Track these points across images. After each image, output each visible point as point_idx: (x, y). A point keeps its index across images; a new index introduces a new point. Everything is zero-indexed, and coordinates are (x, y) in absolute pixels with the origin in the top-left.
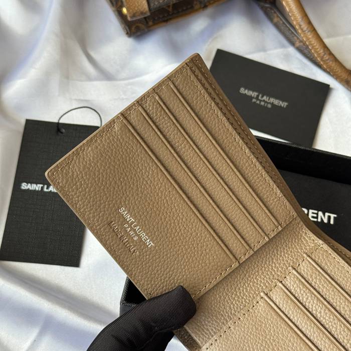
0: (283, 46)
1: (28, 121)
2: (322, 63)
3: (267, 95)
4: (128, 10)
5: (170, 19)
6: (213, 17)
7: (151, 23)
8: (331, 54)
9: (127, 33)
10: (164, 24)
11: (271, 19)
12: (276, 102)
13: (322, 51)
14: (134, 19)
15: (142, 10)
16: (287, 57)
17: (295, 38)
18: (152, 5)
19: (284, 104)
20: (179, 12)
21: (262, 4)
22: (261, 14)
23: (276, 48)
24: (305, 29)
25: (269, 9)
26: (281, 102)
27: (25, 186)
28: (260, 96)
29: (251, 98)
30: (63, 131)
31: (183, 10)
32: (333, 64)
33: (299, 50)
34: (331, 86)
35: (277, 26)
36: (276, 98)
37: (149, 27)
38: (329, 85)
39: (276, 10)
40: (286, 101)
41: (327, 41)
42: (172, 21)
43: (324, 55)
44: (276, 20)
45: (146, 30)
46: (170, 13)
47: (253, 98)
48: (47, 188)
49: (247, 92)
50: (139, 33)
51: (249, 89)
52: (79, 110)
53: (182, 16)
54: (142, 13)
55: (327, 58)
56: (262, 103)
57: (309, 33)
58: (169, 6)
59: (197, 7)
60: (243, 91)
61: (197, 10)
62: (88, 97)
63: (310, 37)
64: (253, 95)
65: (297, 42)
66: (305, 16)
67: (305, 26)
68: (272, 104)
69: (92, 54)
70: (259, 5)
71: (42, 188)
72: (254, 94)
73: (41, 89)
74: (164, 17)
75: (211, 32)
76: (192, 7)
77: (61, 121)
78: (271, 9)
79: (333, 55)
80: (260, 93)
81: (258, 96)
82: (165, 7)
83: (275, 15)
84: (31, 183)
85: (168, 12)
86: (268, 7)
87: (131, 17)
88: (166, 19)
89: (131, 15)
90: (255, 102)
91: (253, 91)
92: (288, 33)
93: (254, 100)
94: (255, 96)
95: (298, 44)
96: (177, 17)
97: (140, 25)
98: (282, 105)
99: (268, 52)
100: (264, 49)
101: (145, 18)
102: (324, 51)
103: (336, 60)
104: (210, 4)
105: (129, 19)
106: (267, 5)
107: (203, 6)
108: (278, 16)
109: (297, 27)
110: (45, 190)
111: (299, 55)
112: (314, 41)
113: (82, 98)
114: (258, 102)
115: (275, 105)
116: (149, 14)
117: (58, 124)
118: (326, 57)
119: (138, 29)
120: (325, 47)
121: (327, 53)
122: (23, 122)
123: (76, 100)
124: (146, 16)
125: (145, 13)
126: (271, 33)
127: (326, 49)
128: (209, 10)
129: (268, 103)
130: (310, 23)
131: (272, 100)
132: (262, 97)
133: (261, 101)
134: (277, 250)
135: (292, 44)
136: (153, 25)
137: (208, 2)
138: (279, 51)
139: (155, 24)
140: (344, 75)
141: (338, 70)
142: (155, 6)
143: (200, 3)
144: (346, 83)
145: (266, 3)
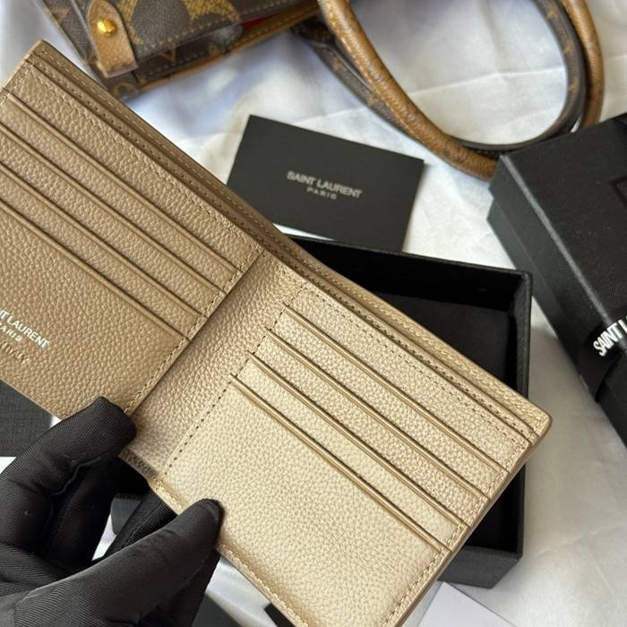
0: (351, 106)
2: (407, 127)
3: (330, 181)
4: (104, 64)
5: (174, 73)
6: (240, 68)
7: (143, 81)
8: (418, 111)
10: (165, 81)
11: (329, 66)
12: (344, 190)
13: (404, 109)
14: (114, 75)
15: (125, 60)
16: (358, 123)
17: (367, 92)
18: (140, 52)
19: (356, 193)
20: (186, 62)
21: (315, 44)
22: (315, 59)
23: (340, 109)
24: (377, 76)
25: (325, 51)
26: (351, 190)
28: (319, 182)
29: (305, 185)
31: (193, 59)
32: (422, 128)
33: (374, 109)
34: (426, 162)
35: (338, 75)
36: (344, 184)
37: (142, 86)
38: (422, 161)
39: (336, 53)
40: (358, 188)
41: (413, 95)
42: (176, 76)
43: (408, 115)
44: (337, 66)
45: (136, 91)
46: (173, 65)
47: (308, 185)
49: (298, 177)
51: (302, 173)
53: (191, 67)
54: (125, 65)
55: (413, 119)
56: (323, 193)
57: (383, 83)
58: (169, 52)
59: (214, 52)
60: (291, 176)
61: (214, 58)
63: (385, 88)
64: (308, 182)
65: (371, 99)
66: (375, 57)
67: (376, 73)
68: (338, 194)
70: (311, 46)
72: (309, 180)
74: (163, 70)
75: (240, 89)
76: (207, 53)
78: (329, 50)
79: (423, 115)
80: (318, 177)
81: (315, 183)
82: (161, 54)
83: (335, 59)
85: (169, 63)
86: (323, 48)
87: (108, 72)
88: (166, 73)
89: (109, 69)
90: (311, 192)
91: (308, 175)
92: (355, 86)
93: (309, 189)
94: (312, 183)
95: (371, 101)
96: (185, 69)
97: (124, 84)
98: (354, 195)
99: (329, 116)
100: (321, 112)
101: (133, 72)
102: (408, 109)
103: (426, 120)
104: (234, 48)
105: (106, 75)
106: (324, 46)
107: (224, 51)
108: (339, 61)
109: (366, 75)
111: (375, 119)
112: (392, 95)
114: (316, 192)
116: (135, 66)
118: (412, 117)
119: (123, 90)
120: (409, 102)
121: (412, 111)
124: (132, 69)
125: (130, 65)
126: (331, 87)
127: (410, 105)
128: (235, 57)
129: (332, 192)
130: (383, 67)
131: (337, 187)
132: (322, 183)
133: (319, 190)
135: (364, 101)
136: (145, 85)
137: (232, 44)
138: (346, 113)
139: (149, 82)
140: (441, 143)
141: (431, 135)
142: (145, 54)
143: (219, 46)
144: (444, 155)
145: (320, 41)
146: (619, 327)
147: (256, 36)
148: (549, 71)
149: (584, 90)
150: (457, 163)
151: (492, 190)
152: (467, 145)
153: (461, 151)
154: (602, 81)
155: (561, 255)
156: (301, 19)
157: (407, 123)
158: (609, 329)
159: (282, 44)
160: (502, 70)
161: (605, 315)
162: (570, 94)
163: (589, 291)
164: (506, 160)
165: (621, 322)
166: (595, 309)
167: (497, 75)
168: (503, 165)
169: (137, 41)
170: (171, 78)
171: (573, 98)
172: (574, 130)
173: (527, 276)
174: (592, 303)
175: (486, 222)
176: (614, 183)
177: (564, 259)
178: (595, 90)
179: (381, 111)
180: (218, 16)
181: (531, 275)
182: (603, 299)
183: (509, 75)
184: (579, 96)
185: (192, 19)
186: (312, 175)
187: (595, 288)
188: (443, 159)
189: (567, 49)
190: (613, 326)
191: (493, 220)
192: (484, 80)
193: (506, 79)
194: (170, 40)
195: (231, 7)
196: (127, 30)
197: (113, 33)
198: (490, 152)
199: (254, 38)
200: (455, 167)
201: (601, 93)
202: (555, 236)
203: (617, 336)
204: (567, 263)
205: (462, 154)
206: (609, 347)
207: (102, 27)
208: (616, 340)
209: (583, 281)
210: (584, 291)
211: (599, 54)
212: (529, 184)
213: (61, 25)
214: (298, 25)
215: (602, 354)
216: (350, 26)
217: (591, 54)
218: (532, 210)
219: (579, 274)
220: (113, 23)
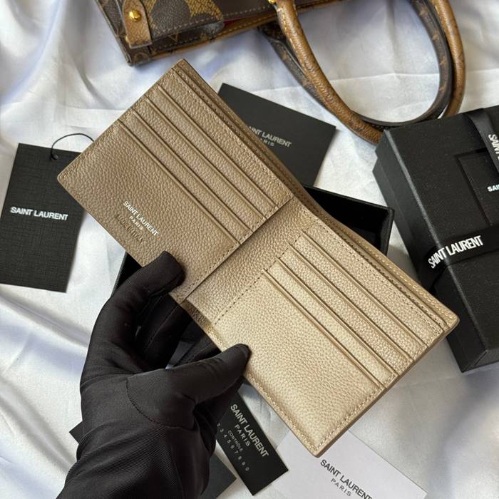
0: (292, 85)
1: (20, 145)
2: (327, 103)
3: (271, 134)
4: (130, 39)
5: (176, 50)
6: (221, 50)
7: (154, 53)
8: (335, 94)
9: (129, 62)
10: (169, 54)
11: (281, 57)
12: (280, 141)
13: (326, 91)
14: (136, 47)
15: (144, 39)
16: (295, 96)
17: (303, 76)
18: (154, 34)
19: (287, 144)
20: (184, 43)
21: (272, 39)
22: (271, 50)
23: (284, 86)
24: (310, 68)
25: (278, 46)
26: (284, 141)
27: (14, 210)
30: (57, 157)
31: (189, 42)
32: (337, 105)
33: (307, 89)
34: (337, 128)
35: (285, 62)
36: (280, 137)
37: (153, 56)
38: (335, 127)
39: (285, 47)
40: (290, 140)
41: (333, 83)
42: (177, 52)
43: (328, 95)
44: (285, 57)
45: (149, 60)
46: (176, 44)
48: (37, 214)
50: (141, 63)
52: (74, 136)
53: (187, 47)
54: (144, 42)
56: (265, 141)
57: (313, 72)
58: (174, 36)
59: (204, 39)
61: (204, 42)
62: (85, 125)
63: (314, 76)
64: (256, 133)
65: (305, 81)
66: (311, 54)
67: (310, 65)
68: (276, 142)
69: (91, 80)
70: (269, 41)
71: (32, 213)
72: (258, 132)
73: (37, 113)
74: (168, 47)
75: (217, 66)
76: (199, 39)
77: (54, 147)
78: (281, 45)
79: (337, 95)
80: (263, 131)
81: (261, 134)
82: (169, 36)
83: (285, 52)
84: (21, 208)
85: (172, 41)
86: (277, 44)
87: (133, 45)
88: (171, 49)
89: (133, 43)
91: (257, 128)
92: (296, 71)
94: (259, 134)
95: (305, 83)
96: (182, 48)
97: (143, 54)
99: (276, 90)
100: (271, 87)
101: (148, 46)
102: (328, 92)
103: (340, 100)
104: (218, 36)
105: (130, 47)
106: (278, 42)
107: (210, 38)
108: (287, 54)
109: (303, 65)
110: (35, 215)
111: (307, 95)
112: (318, 80)
113: (78, 125)
115: (278, 144)
116: (151, 43)
117: (52, 149)
118: (330, 97)
119: (140, 58)
120: (329, 86)
121: (331, 93)
122: (16, 146)
123: (72, 127)
124: (148, 44)
125: (147, 42)
126: (280, 70)
127: (330, 89)
128: (217, 43)
129: (271, 141)
130: (315, 62)
131: (275, 139)
132: (266, 135)
133: (264, 139)
134: (278, 230)
135: (301, 83)
136: (156, 55)
137: (216, 34)
138: (288, 89)
139: (158, 54)
140: (347, 116)
141: (342, 110)
142: (158, 35)
143: (208, 34)
144: (349, 125)
145: (276, 38)
146: (445, 251)
147: (233, 30)
148: (429, 76)
149: (450, 92)
150: (357, 131)
151: (377, 152)
152: (365, 120)
153: (361, 124)
154: (463, 87)
155: (415, 200)
156: (265, 22)
157: (327, 101)
158: (439, 251)
159: (249, 37)
160: (396, 72)
161: (438, 242)
162: (440, 92)
163: (429, 225)
164: (388, 133)
165: (447, 247)
166: (432, 238)
167: (394, 74)
168: (386, 136)
169: (154, 26)
170: (173, 53)
171: (442, 96)
172: (440, 117)
173: (391, 211)
174: (430, 234)
175: (372, 173)
176: (457, 157)
177: (416, 203)
178: (457, 93)
179: (310, 90)
180: (209, 15)
181: (394, 211)
182: (438, 232)
183: (401, 75)
184: (446, 94)
185: (192, 16)
186: (260, 129)
187: (434, 223)
188: (349, 128)
189: (442, 62)
190: (442, 250)
191: (376, 172)
192: (384, 77)
193: (399, 77)
194: (175, 28)
195: (218, 11)
196: (148, 19)
197: (138, 20)
198: (380, 126)
199: (231, 32)
200: (356, 134)
201: (462, 95)
202: (413, 187)
203: (443, 256)
204: (418, 206)
205: (361, 126)
206: (437, 263)
207: (132, 15)
208: (442, 259)
209: (426, 218)
210: (426, 225)
211: (464, 68)
212: (400, 151)
213: (104, 9)
214: (262, 25)
215: (433, 267)
216: (296, 31)
217: (458, 67)
218: (401, 168)
219: (425, 213)
220: (139, 13)
